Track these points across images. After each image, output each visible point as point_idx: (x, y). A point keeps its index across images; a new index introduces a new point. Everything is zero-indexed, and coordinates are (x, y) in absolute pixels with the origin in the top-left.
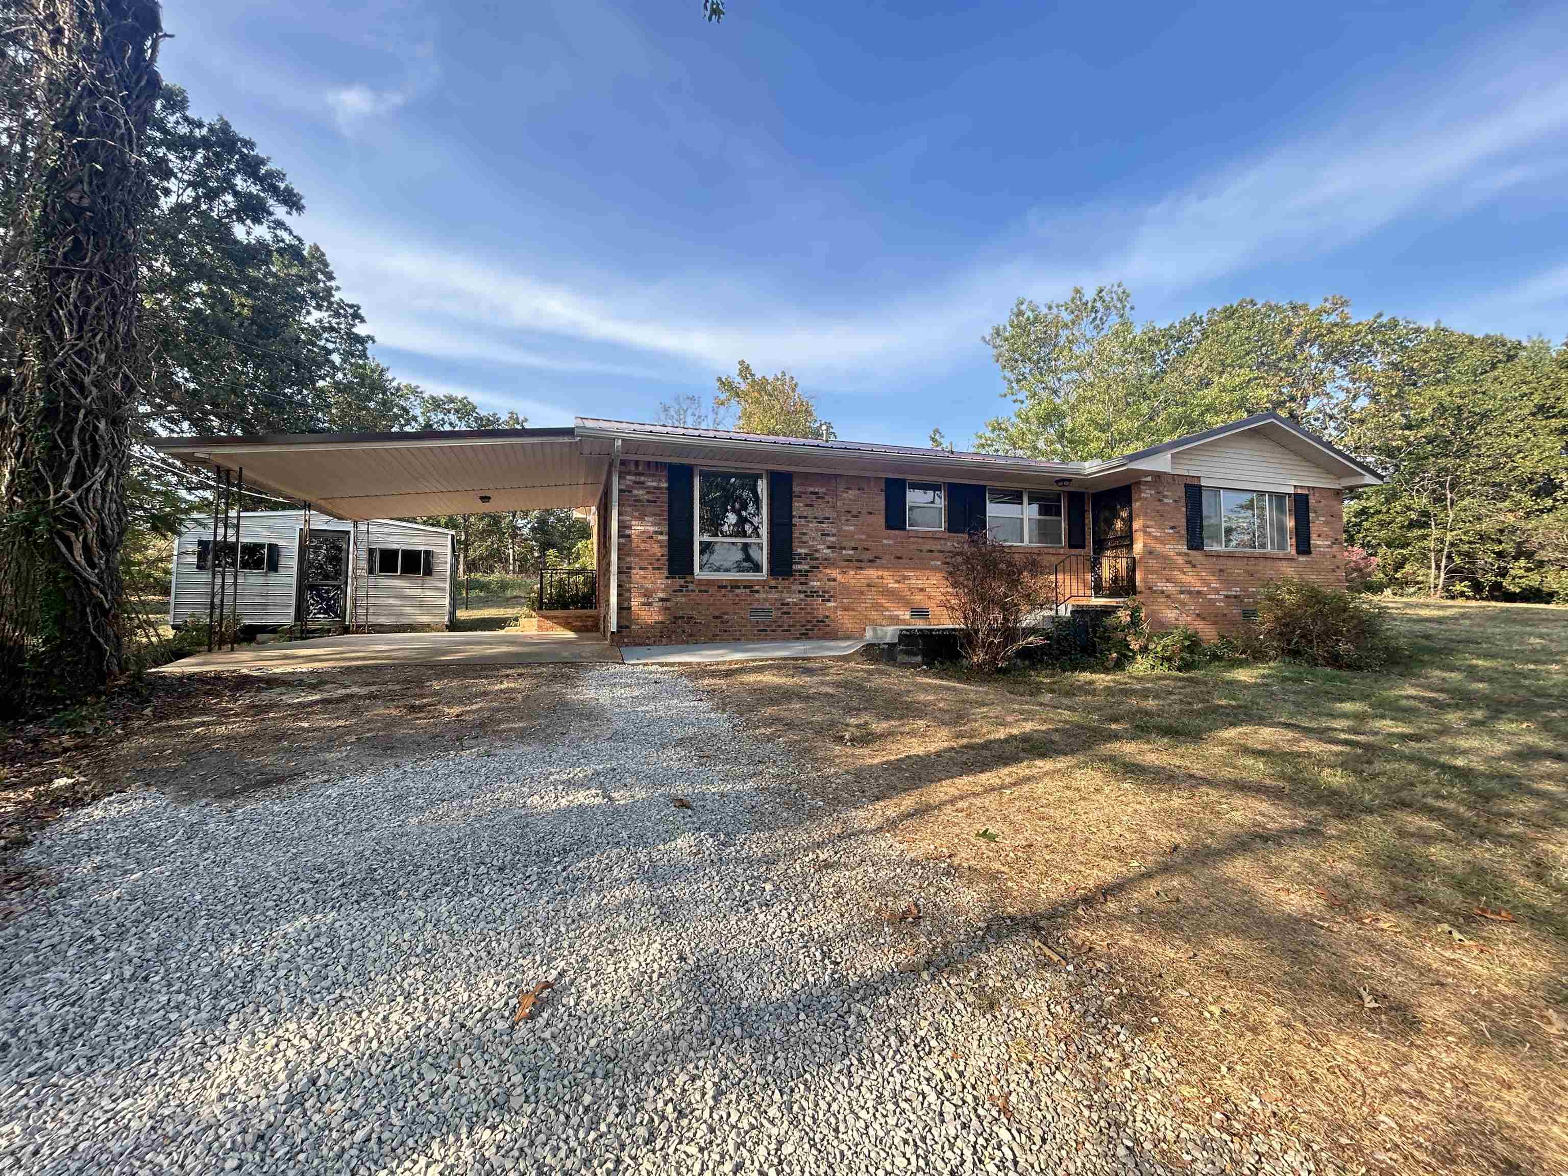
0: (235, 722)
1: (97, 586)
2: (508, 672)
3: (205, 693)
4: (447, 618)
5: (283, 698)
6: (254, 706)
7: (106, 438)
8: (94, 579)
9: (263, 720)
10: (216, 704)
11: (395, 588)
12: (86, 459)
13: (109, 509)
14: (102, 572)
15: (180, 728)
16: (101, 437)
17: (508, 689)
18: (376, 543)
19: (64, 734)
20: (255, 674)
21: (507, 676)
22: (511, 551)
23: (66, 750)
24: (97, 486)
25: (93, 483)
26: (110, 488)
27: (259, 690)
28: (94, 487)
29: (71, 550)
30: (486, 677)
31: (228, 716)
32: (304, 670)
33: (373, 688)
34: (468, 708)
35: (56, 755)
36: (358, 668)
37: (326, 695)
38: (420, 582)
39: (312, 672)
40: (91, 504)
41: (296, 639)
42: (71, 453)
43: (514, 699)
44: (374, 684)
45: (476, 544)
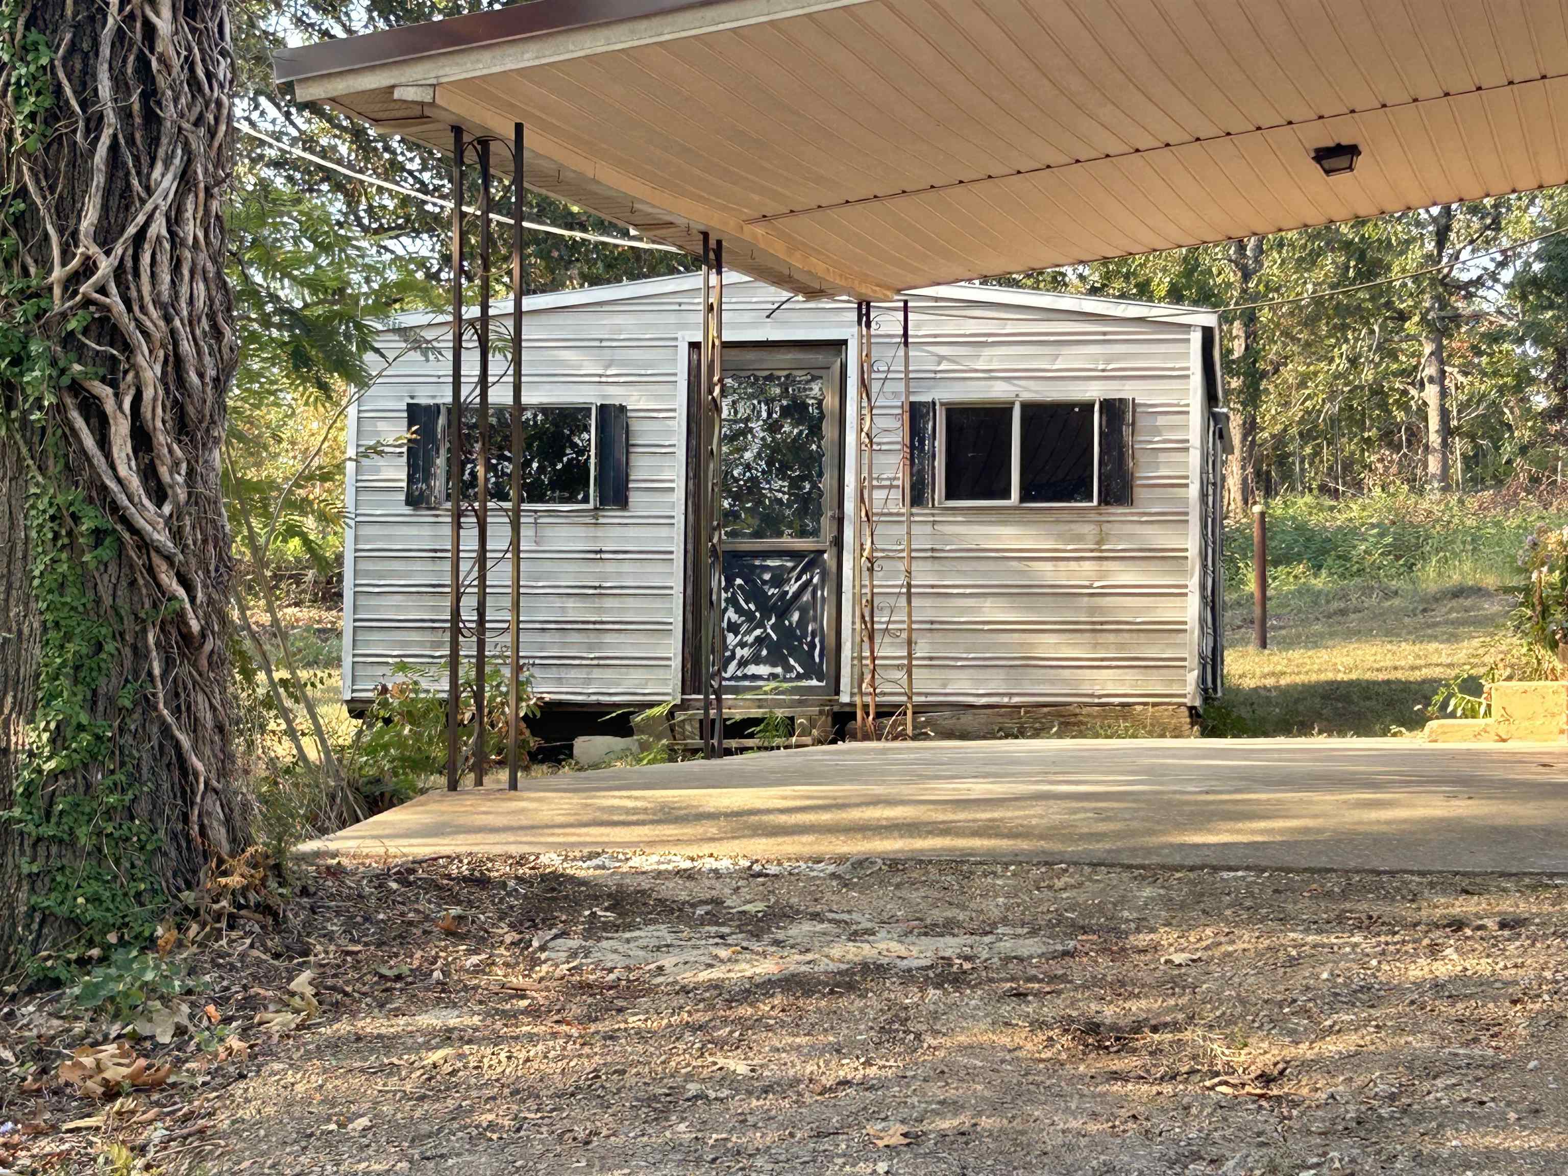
0: (532, 1038)
1: (169, 559)
2: (1462, 906)
3: (450, 933)
4: (1192, 677)
5: (667, 961)
6: (585, 987)
7: (176, 63)
8: (162, 537)
9: (611, 1037)
10: (477, 970)
11: (1002, 557)
12: (131, 141)
13: (191, 301)
14: (177, 514)
15: (388, 1043)
16: (162, 59)
17: (1462, 978)
18: (936, 379)
19: (106, 1039)
20: (582, 870)
21: (1457, 925)
22: (1431, 393)
23: (111, 1093)
24: (159, 227)
25: (150, 218)
26: (191, 229)
27: (594, 929)
28: (152, 232)
29: (104, 443)
30: (1368, 924)
31: (511, 1016)
32: (724, 864)
33: (950, 946)
34: (1304, 1050)
35: (89, 1105)
36: (895, 864)
37: (794, 963)
38: (1088, 530)
39: (750, 874)
40: (146, 288)
41: (691, 752)
42: (95, 124)
43: (1494, 1028)
44: (949, 927)
45: (1289, 373)
